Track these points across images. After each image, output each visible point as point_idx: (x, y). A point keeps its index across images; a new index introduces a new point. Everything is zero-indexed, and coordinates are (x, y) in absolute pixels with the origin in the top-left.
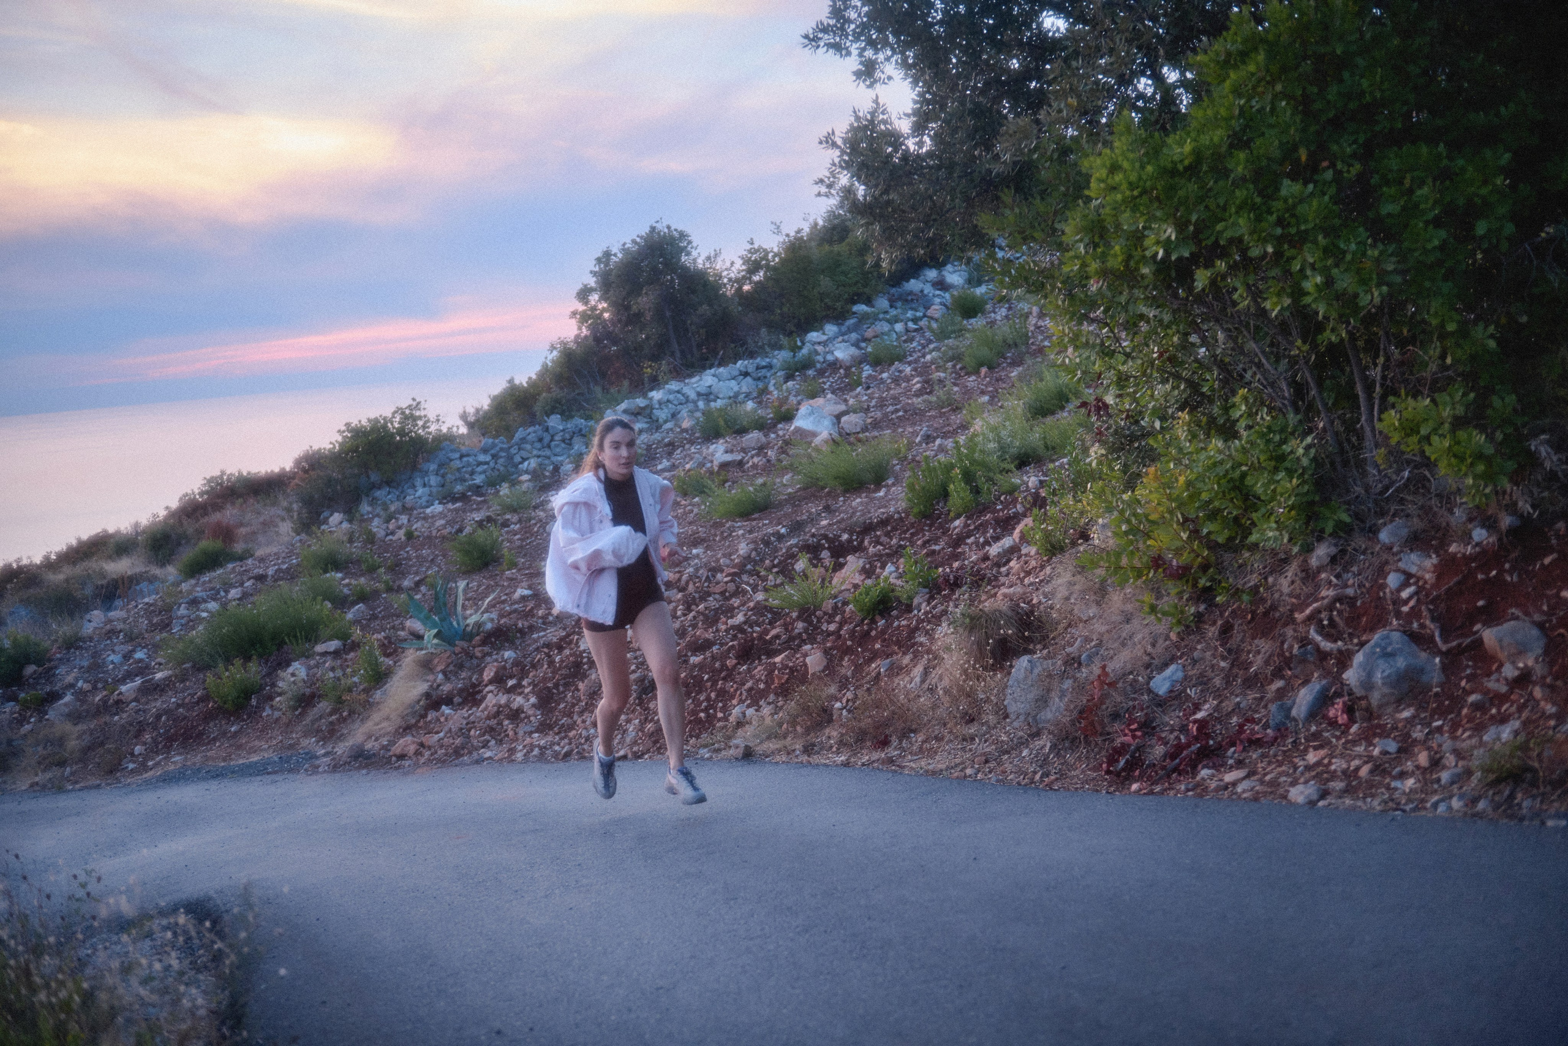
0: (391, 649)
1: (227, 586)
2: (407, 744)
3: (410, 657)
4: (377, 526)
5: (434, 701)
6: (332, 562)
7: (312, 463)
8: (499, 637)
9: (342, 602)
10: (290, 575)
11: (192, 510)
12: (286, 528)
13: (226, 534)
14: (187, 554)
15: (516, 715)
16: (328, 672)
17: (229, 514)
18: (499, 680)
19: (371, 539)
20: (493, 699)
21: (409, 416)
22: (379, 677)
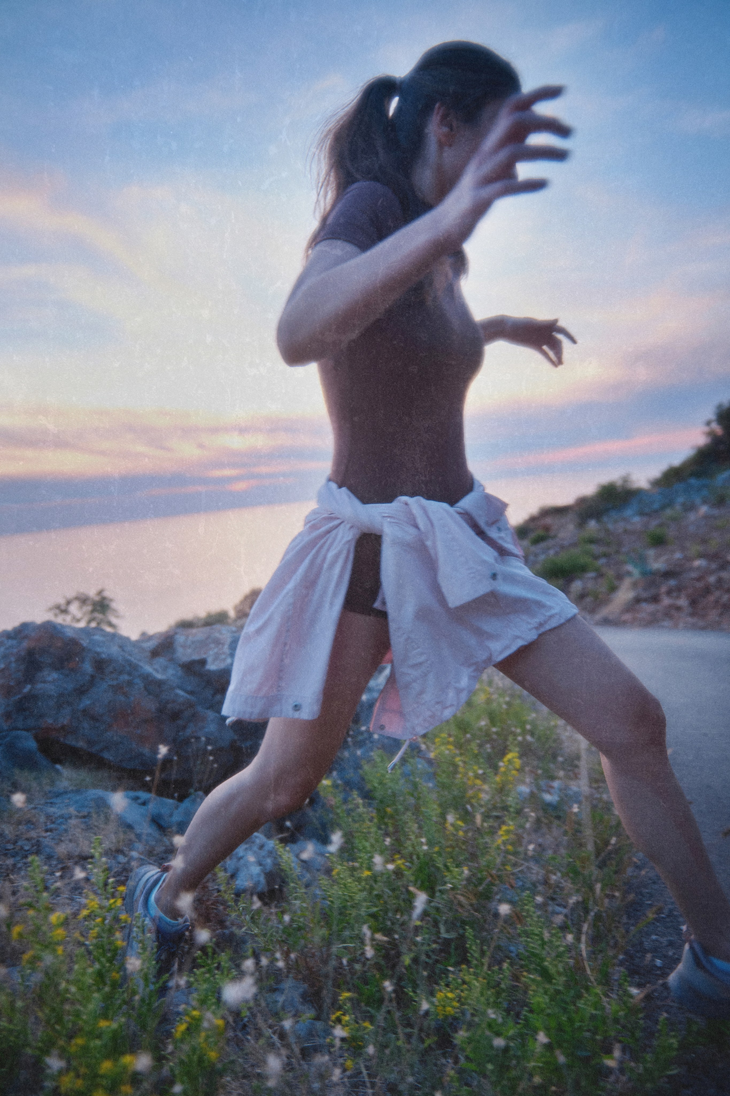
0: (620, 577)
1: (549, 549)
2: (627, 617)
3: (627, 582)
4: (610, 526)
5: (638, 600)
6: (591, 541)
7: (582, 501)
8: (667, 575)
9: (596, 558)
10: (574, 545)
11: (533, 519)
12: (571, 527)
13: (547, 528)
14: (533, 535)
15: (679, 609)
16: (590, 585)
17: (548, 520)
18: (669, 593)
19: (607, 531)
20: (666, 601)
21: (626, 480)
22: (613, 589)
